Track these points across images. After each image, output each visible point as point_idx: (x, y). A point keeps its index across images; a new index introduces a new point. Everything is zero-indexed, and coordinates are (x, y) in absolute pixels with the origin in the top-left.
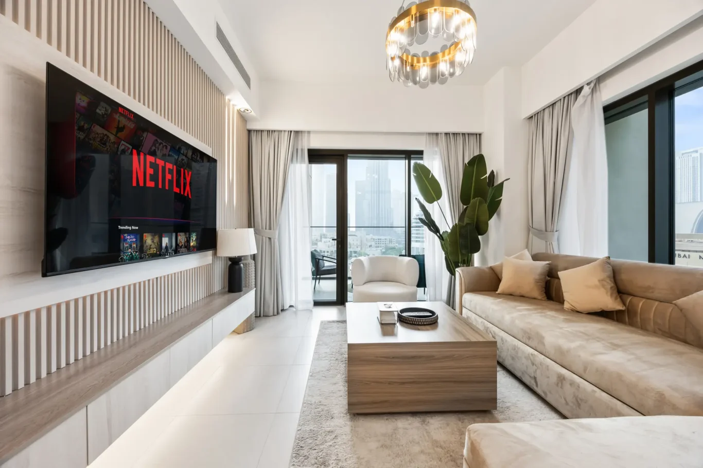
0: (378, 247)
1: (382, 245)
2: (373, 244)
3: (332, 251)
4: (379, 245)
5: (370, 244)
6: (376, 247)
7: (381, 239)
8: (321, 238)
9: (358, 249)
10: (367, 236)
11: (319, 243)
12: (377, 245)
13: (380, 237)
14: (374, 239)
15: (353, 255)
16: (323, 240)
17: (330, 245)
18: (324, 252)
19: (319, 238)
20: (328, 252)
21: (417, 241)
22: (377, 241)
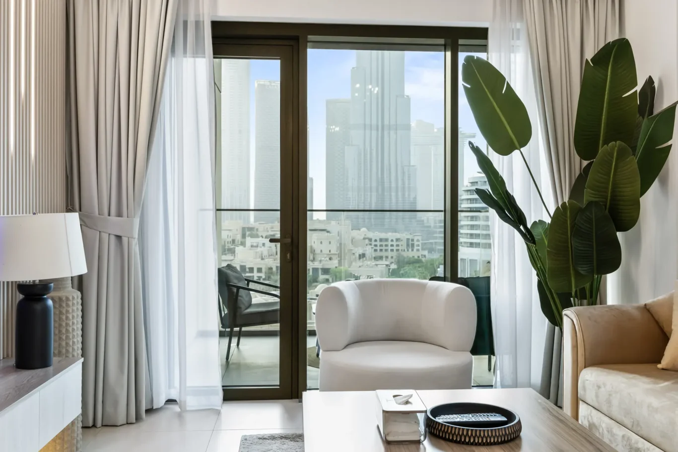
0: (381, 258)
1: (390, 254)
2: (369, 251)
3: (271, 269)
4: (384, 254)
5: (361, 252)
6: (375, 258)
7: (387, 240)
8: (244, 236)
9: (333, 264)
10: (355, 233)
11: (239, 249)
12: (379, 254)
13: (383, 235)
14: (370, 240)
15: (322, 277)
16: (249, 241)
17: (265, 253)
18: (251, 270)
19: (239, 237)
20: (260, 270)
21: (471, 245)
22: (378, 243)
